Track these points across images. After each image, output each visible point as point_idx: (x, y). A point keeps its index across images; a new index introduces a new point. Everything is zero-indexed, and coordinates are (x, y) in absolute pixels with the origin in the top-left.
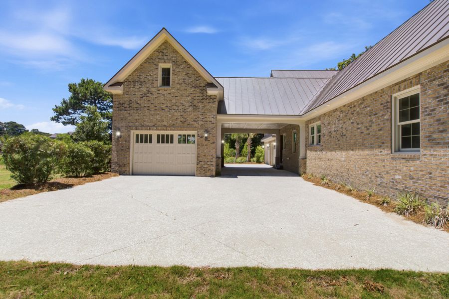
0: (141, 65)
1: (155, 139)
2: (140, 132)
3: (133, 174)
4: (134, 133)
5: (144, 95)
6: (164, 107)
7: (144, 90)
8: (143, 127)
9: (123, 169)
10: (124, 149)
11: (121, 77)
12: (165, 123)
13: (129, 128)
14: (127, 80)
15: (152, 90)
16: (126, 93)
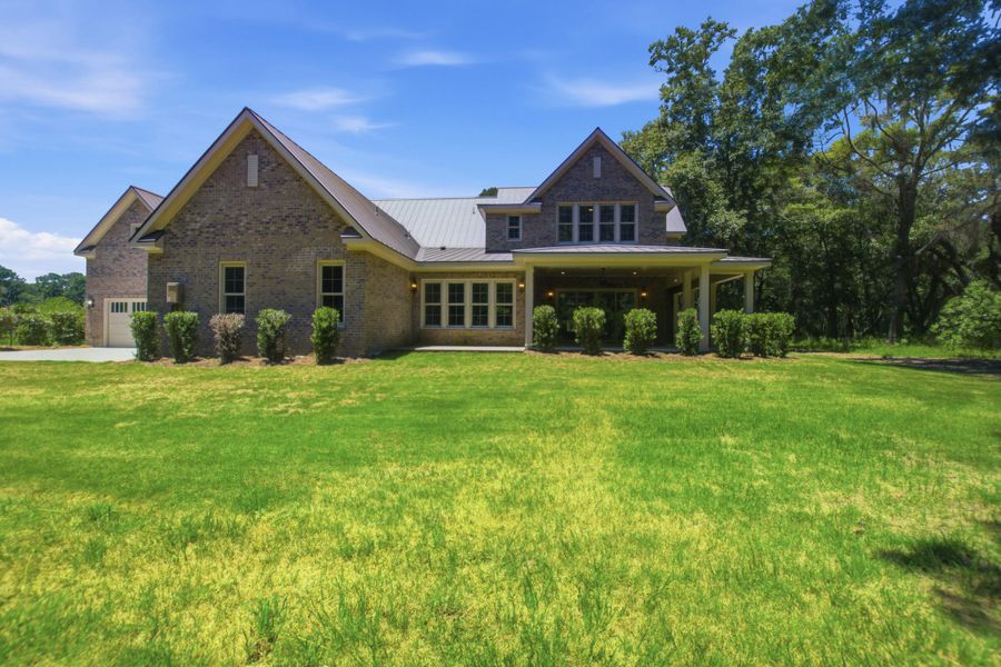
0: (114, 226)
1: (130, 308)
2: (116, 300)
3: (108, 346)
4: (107, 302)
5: (116, 259)
6: (136, 271)
7: (116, 253)
8: (115, 294)
9: (97, 341)
10: (97, 320)
11: (94, 240)
12: (137, 290)
13: (102, 296)
14: (99, 244)
15: (124, 253)
16: (99, 257)
